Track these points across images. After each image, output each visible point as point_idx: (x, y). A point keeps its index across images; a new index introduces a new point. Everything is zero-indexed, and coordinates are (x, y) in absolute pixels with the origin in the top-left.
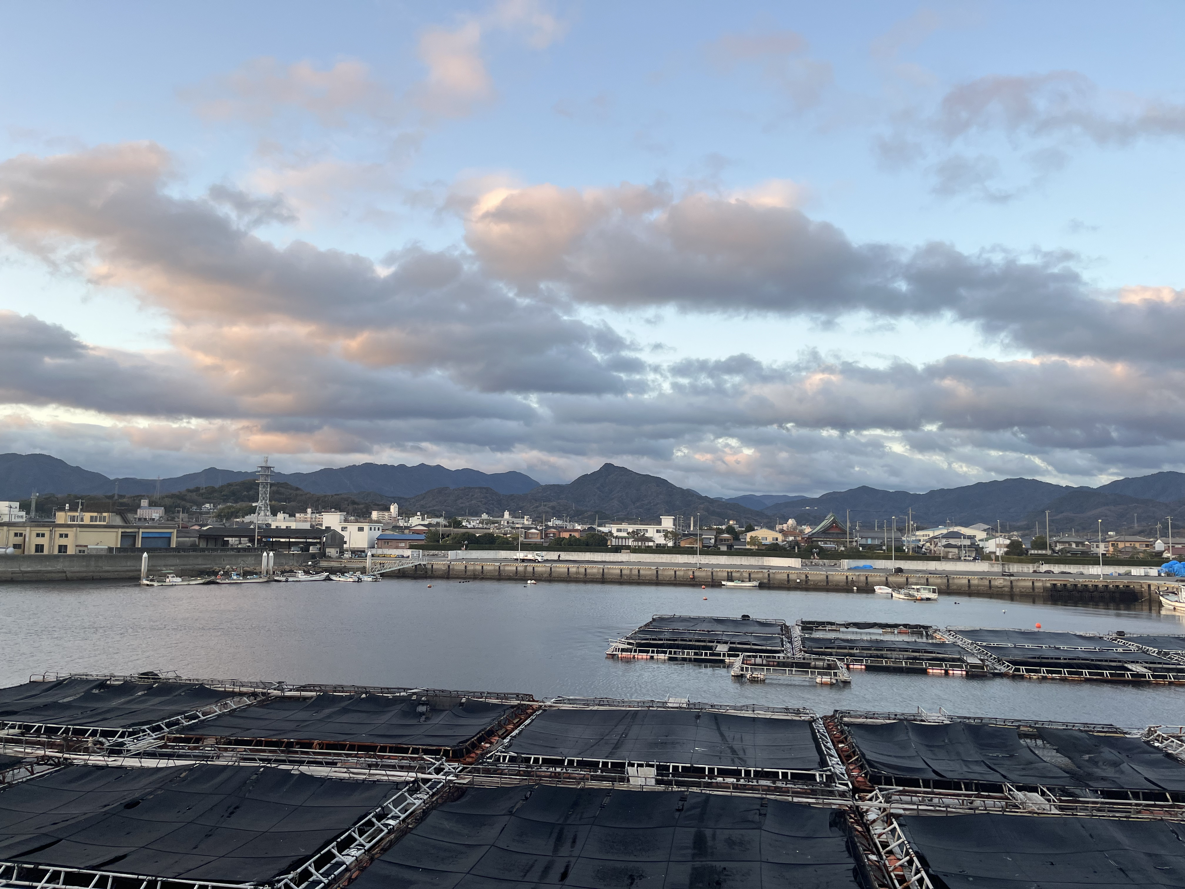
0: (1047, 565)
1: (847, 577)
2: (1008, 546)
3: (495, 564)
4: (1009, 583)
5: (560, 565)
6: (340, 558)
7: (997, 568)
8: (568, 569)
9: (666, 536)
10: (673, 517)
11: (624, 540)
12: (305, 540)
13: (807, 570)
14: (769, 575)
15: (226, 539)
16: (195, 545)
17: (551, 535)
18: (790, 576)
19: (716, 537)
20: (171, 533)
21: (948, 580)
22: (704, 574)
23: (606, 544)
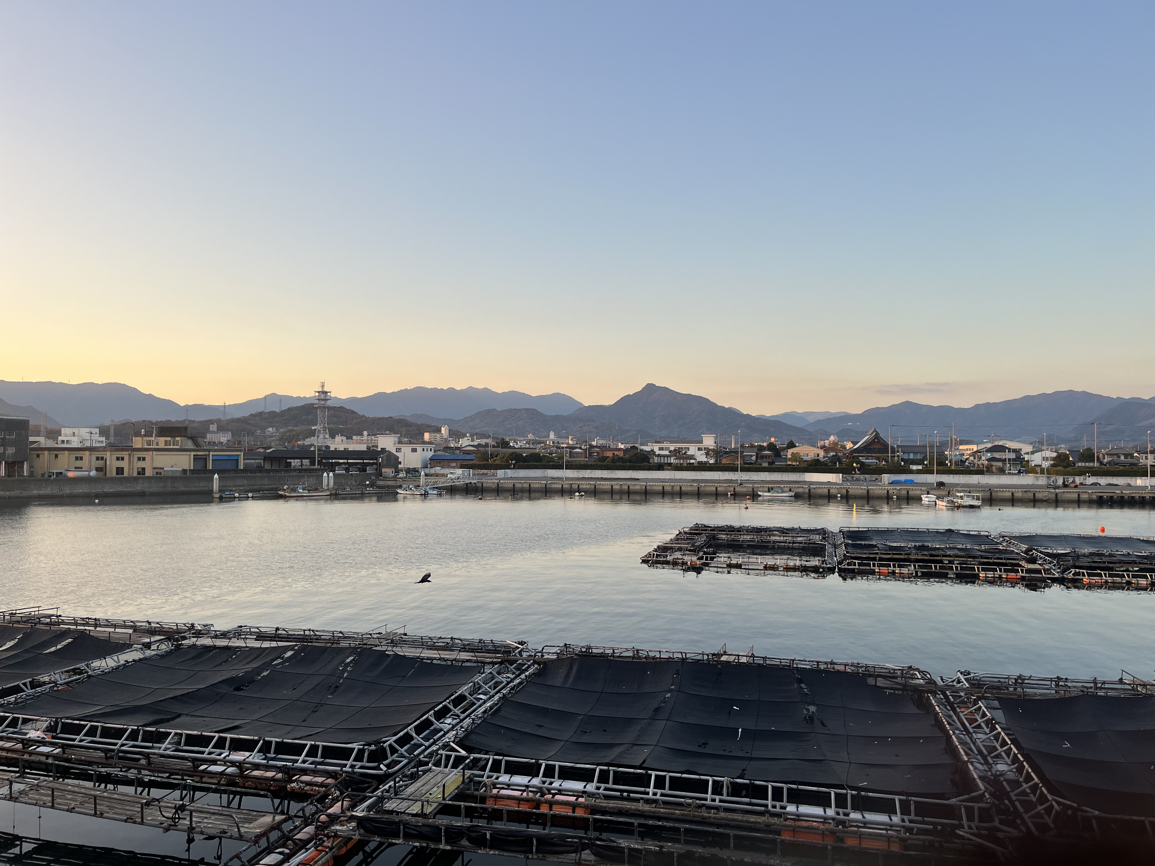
0: (1094, 477)
1: (888, 491)
2: (1054, 459)
3: (542, 482)
4: (1054, 496)
5: (604, 483)
6: (395, 476)
7: (1042, 481)
8: (612, 486)
9: (707, 454)
10: (714, 435)
11: (666, 458)
12: (362, 461)
13: (848, 485)
14: (809, 490)
15: (288, 461)
16: (261, 467)
17: (595, 454)
18: (831, 491)
19: (757, 454)
20: (238, 455)
21: (991, 494)
22: (745, 489)
23: (649, 462)
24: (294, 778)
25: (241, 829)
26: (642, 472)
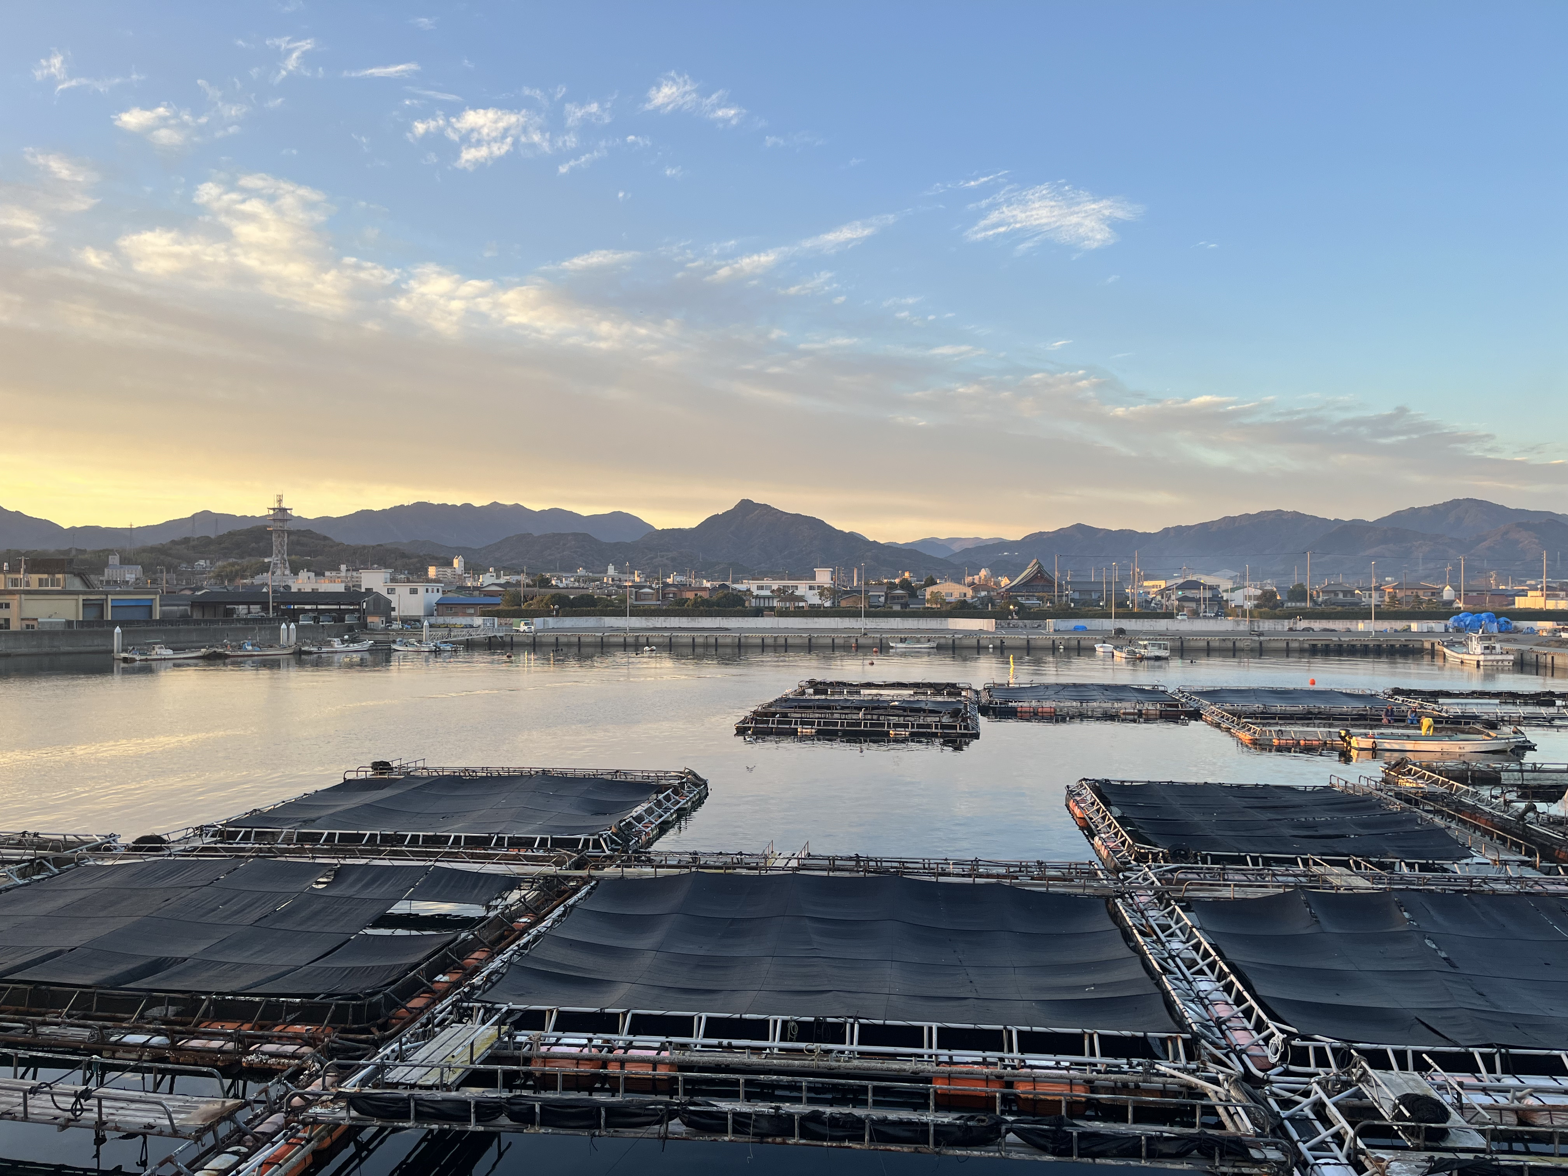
0: (1306, 621)
1: (1054, 641)
2: (1257, 598)
3: (597, 634)
4: (1258, 645)
5: (682, 634)
6: (386, 628)
7: (1244, 626)
8: (694, 639)
9: (821, 595)
10: (831, 569)
11: (767, 601)
12: (338, 607)
13: (1003, 634)
14: (954, 640)
15: (228, 607)
16: (188, 616)
17: (671, 595)
18: (981, 641)
19: (886, 594)
20: (152, 600)
21: (1182, 643)
22: (870, 641)
23: (744, 606)
24: (252, 1048)
25: (175, 1121)
26: (734, 619)
